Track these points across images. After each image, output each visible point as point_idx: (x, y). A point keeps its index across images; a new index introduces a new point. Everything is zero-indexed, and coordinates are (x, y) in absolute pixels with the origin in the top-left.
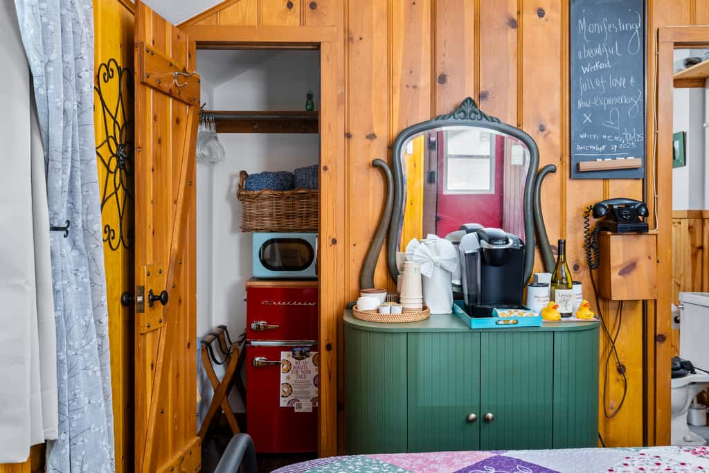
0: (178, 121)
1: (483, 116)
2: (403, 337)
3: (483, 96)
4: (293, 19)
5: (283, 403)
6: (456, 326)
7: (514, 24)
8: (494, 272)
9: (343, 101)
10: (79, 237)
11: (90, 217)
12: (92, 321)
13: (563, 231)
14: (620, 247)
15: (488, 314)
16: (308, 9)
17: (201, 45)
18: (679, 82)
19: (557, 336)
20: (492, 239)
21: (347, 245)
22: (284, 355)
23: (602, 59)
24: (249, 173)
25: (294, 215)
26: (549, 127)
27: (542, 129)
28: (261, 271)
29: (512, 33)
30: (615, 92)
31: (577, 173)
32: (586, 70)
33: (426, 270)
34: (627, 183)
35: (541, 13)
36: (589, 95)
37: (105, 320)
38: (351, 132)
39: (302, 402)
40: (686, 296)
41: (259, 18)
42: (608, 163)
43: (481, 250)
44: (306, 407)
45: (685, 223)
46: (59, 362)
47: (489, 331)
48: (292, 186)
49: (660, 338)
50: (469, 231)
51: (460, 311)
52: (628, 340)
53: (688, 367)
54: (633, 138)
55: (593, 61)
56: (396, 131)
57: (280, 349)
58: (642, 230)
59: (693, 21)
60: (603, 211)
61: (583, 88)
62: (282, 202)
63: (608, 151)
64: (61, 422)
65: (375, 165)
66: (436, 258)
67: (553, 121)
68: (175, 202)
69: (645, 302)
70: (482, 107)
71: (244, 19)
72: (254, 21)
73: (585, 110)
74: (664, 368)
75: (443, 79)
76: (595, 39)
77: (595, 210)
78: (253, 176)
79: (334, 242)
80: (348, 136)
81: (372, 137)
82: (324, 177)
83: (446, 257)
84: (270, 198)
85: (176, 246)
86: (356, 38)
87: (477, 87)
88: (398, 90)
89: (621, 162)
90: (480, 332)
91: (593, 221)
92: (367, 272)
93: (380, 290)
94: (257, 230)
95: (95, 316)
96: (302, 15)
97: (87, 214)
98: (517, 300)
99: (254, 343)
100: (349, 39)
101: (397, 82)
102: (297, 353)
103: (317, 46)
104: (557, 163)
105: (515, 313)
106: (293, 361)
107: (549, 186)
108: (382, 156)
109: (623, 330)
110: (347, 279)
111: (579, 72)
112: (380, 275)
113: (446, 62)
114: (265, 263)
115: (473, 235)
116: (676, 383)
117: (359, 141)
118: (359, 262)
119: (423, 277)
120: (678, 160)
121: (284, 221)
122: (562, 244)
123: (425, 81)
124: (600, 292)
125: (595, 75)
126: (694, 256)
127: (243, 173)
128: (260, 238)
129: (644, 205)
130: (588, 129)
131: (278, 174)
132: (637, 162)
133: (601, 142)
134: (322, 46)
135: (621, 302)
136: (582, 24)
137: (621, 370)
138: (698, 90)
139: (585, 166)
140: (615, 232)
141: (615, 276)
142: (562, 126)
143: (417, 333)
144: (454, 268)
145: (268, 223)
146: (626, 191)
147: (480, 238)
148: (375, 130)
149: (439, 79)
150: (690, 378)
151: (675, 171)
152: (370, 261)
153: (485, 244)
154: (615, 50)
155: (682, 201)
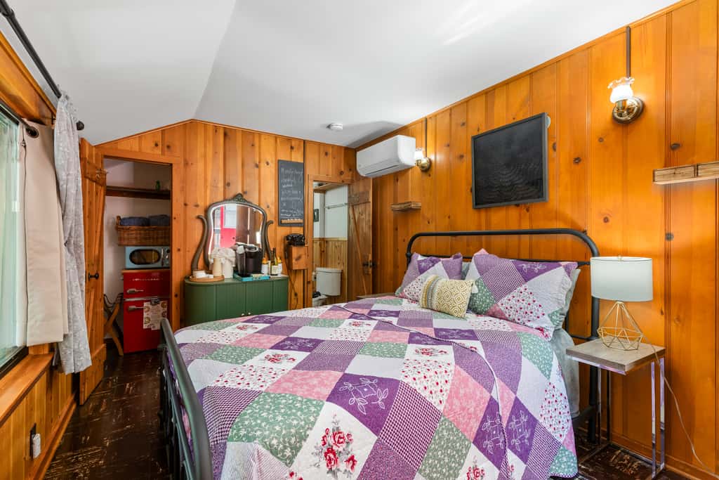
0: (97, 194)
1: (245, 201)
2: (215, 287)
3: (245, 193)
4: (158, 151)
5: (145, 326)
6: (235, 281)
7: (257, 166)
8: (251, 261)
9: (183, 189)
10: (72, 248)
11: (78, 239)
12: (78, 284)
13: (275, 244)
14: (295, 251)
15: (249, 276)
16: (166, 149)
17: (106, 157)
18: (316, 191)
19: (274, 283)
20: (250, 248)
21: (185, 251)
22: (145, 304)
23: (290, 183)
24: (122, 217)
25: (150, 238)
26: (270, 206)
27: (268, 207)
28: (129, 264)
29: (257, 170)
30: (293, 196)
31: (281, 224)
32: (284, 186)
33: (223, 260)
34: (298, 228)
35: (268, 164)
36: (286, 195)
37: (84, 284)
38: (188, 203)
39: (156, 325)
40: (318, 269)
41: (140, 149)
42: (292, 221)
43: (245, 252)
44: (157, 327)
45: (318, 242)
46: (68, 301)
47: (249, 282)
48: (148, 224)
49: (309, 282)
50: (239, 245)
51: (238, 276)
52: (298, 284)
53: (319, 294)
54: (300, 212)
55: (286, 184)
56: (208, 204)
57: (143, 302)
58: (303, 244)
59: (319, 173)
60: (290, 238)
61: (283, 193)
62: (142, 232)
63: (292, 216)
64: (69, 327)
65: (198, 217)
66: (227, 256)
67: (272, 204)
68: (96, 232)
69: (304, 270)
70: (245, 197)
71: (131, 148)
72: (138, 150)
73: (284, 201)
74: (310, 293)
75: (229, 184)
76: (287, 176)
77: (287, 237)
78: (124, 219)
79: (179, 250)
80: (186, 205)
81: (197, 206)
82: (174, 222)
83: (231, 255)
84: (135, 230)
85: (97, 252)
86: (190, 163)
87: (243, 188)
88: (209, 188)
89: (296, 220)
90: (246, 282)
91: (287, 242)
92: (195, 263)
93: (202, 270)
94: (128, 245)
95: (80, 282)
96: (163, 151)
97: (77, 238)
98: (258, 271)
99: (128, 300)
100: (186, 164)
101: (209, 184)
102: (153, 302)
103: (171, 165)
104: (274, 220)
105: (259, 275)
106: (151, 307)
107: (271, 229)
108: (202, 215)
109: (297, 281)
110: (185, 265)
111: (282, 188)
112: (201, 263)
113: (230, 179)
114: (132, 261)
115: (242, 247)
116: (314, 300)
117: (191, 206)
118: (191, 258)
119: (222, 264)
120: (315, 219)
121: (143, 241)
122: (274, 249)
123: (221, 185)
124: (288, 267)
125: (286, 189)
126: (321, 254)
127: (119, 217)
128: (129, 250)
129: (304, 235)
130: (285, 208)
131: (140, 218)
132: (300, 221)
133: (289, 213)
134: (174, 165)
135: (296, 270)
136: (283, 169)
137: (296, 295)
138: (323, 194)
139: (283, 221)
140: (294, 245)
141: (294, 261)
142: (275, 206)
143: (219, 285)
144: (234, 260)
145: (134, 242)
146: (298, 231)
147: (245, 248)
148: (199, 203)
149: (227, 185)
150: (319, 297)
151: (315, 223)
152: (196, 258)
153: (247, 250)
154: (294, 180)
155: (317, 235)
